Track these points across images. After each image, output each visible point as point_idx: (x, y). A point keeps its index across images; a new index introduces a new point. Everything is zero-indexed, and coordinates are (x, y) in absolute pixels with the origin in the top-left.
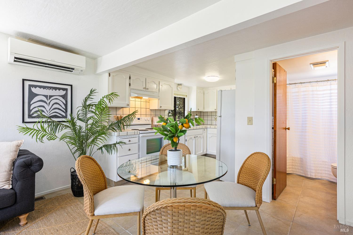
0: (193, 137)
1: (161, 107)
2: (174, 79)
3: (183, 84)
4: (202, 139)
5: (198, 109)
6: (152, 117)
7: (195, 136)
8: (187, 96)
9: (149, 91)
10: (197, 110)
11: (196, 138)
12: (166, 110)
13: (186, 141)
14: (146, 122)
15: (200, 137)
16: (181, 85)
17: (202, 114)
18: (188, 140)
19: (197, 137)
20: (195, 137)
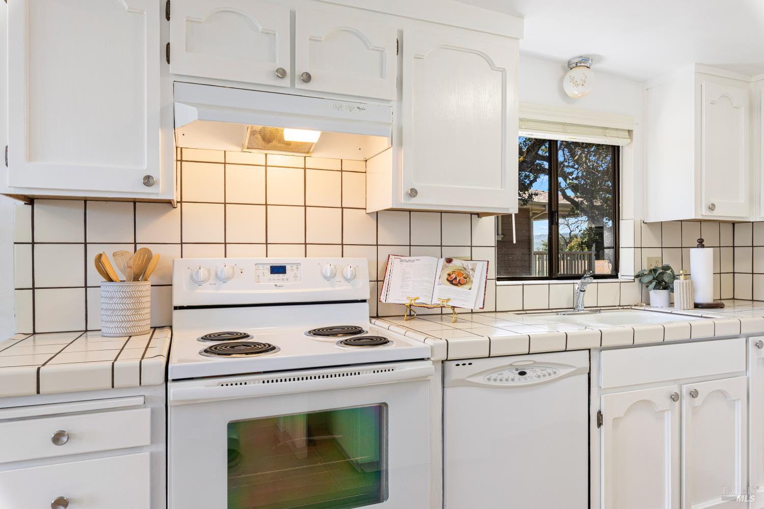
0: (659, 396)
1: (413, 193)
2: (522, 17)
3: (600, 59)
4: (740, 407)
5: (712, 207)
6: (382, 259)
7: (674, 389)
8: (630, 132)
9: (320, 95)
10: (705, 214)
11: (686, 400)
12: (479, 215)
13: (600, 424)
14: (330, 289)
15: (723, 393)
16: (583, 62)
17: (743, 237)
18: (616, 420)
19: (694, 394)
20: (675, 398)
